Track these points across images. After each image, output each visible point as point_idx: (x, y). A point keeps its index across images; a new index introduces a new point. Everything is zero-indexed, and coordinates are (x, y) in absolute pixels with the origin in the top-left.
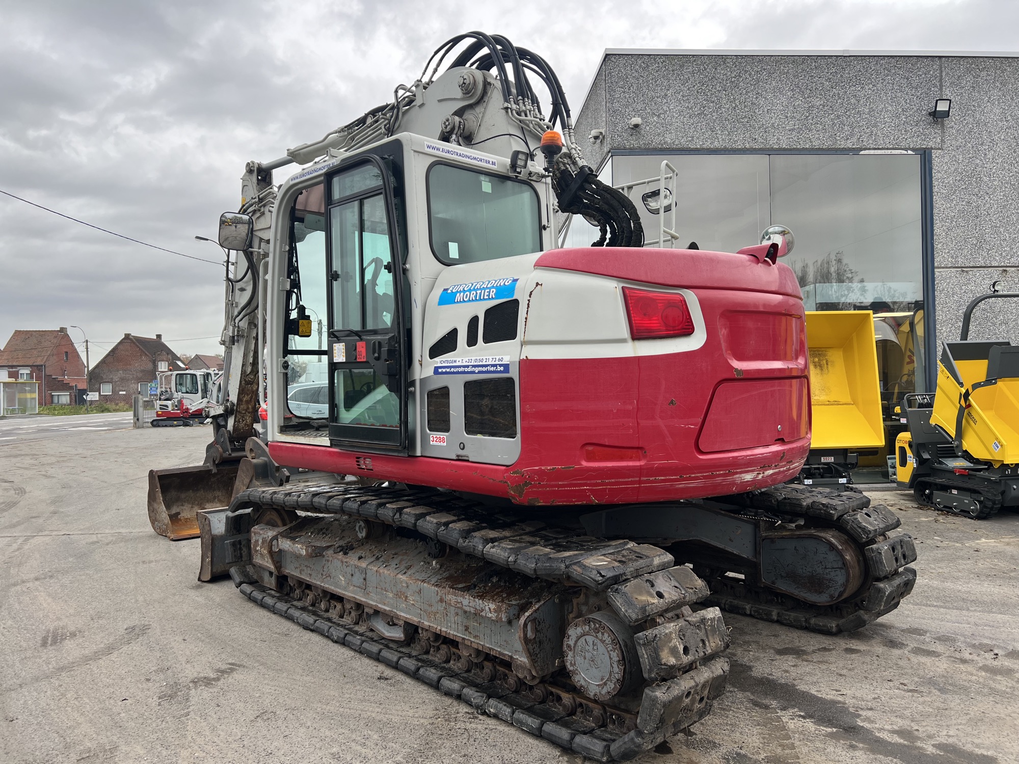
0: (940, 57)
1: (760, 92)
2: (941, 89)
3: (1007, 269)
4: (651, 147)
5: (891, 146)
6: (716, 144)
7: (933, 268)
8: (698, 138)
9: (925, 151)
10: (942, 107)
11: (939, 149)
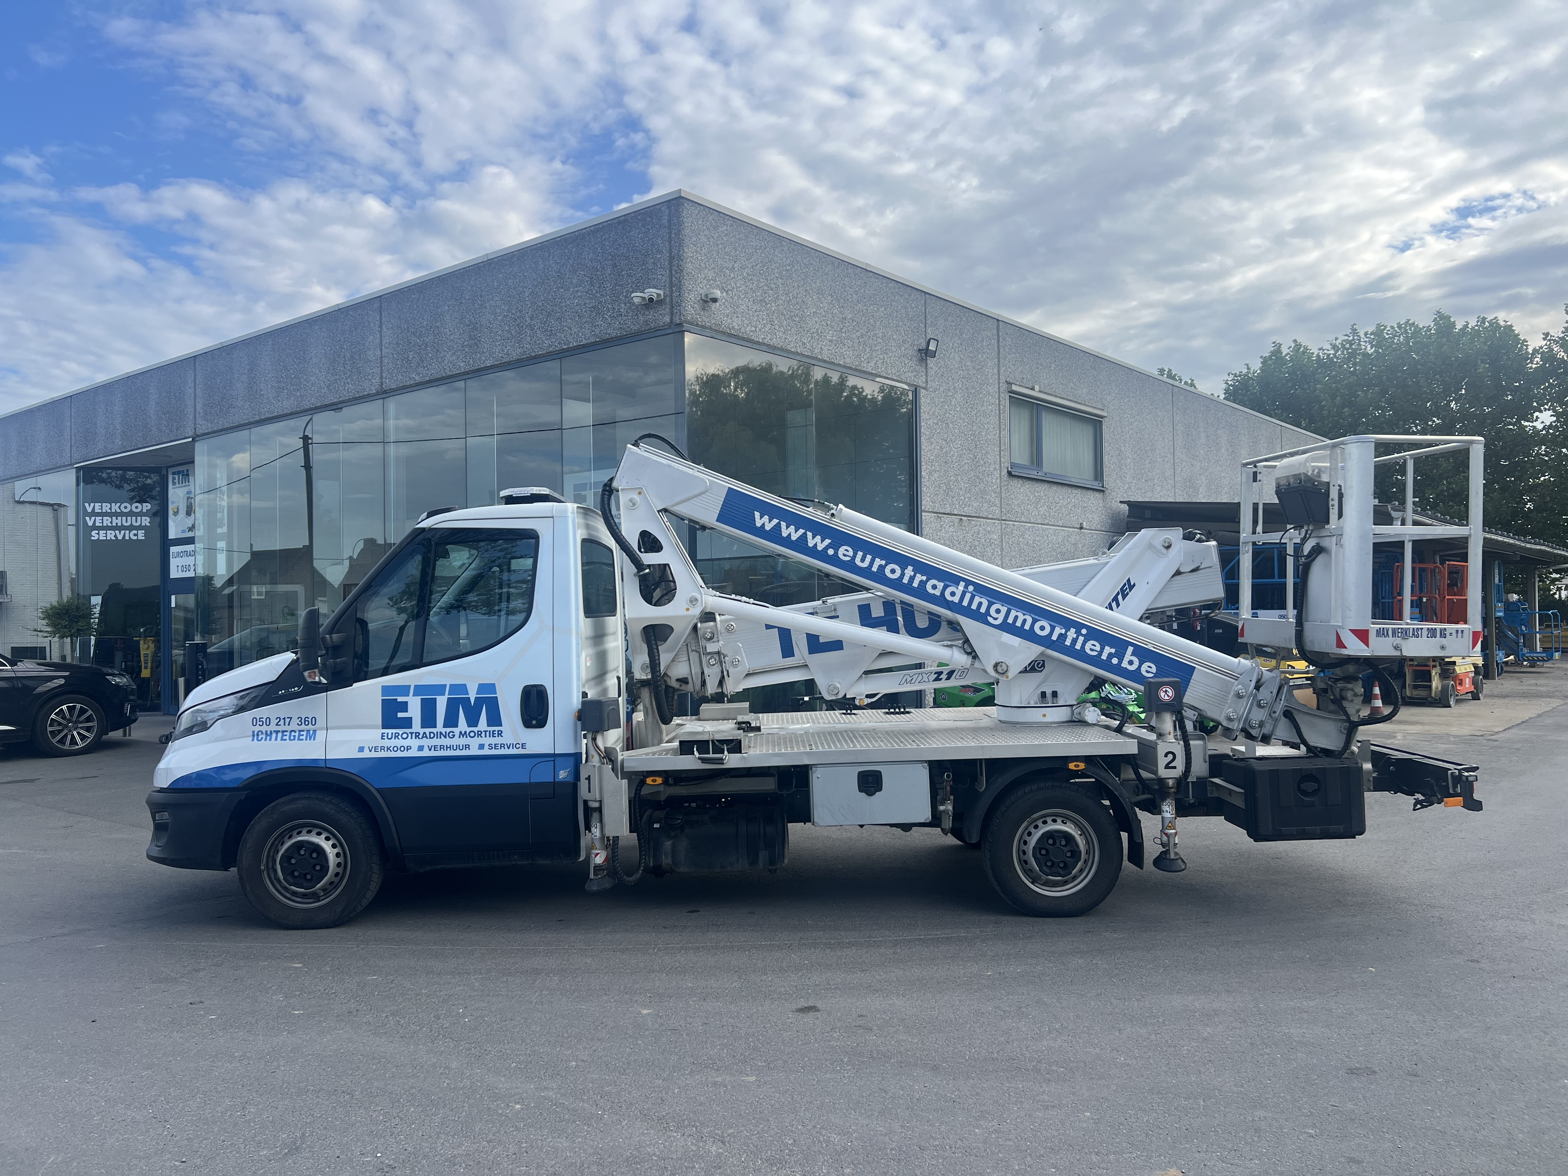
0: (926, 293)
1: (808, 288)
2: (925, 327)
3: (963, 518)
4: (721, 329)
5: (896, 378)
6: (775, 342)
7: (922, 511)
8: (760, 330)
9: (916, 389)
10: (932, 347)
11: (924, 388)
